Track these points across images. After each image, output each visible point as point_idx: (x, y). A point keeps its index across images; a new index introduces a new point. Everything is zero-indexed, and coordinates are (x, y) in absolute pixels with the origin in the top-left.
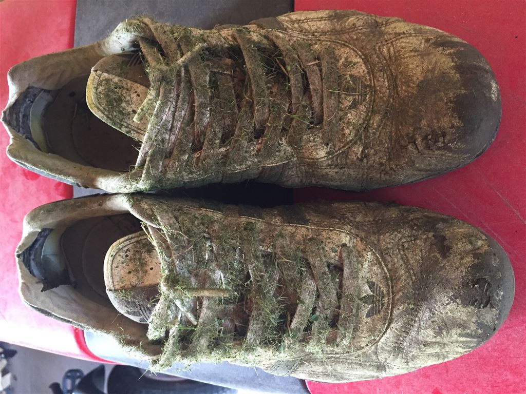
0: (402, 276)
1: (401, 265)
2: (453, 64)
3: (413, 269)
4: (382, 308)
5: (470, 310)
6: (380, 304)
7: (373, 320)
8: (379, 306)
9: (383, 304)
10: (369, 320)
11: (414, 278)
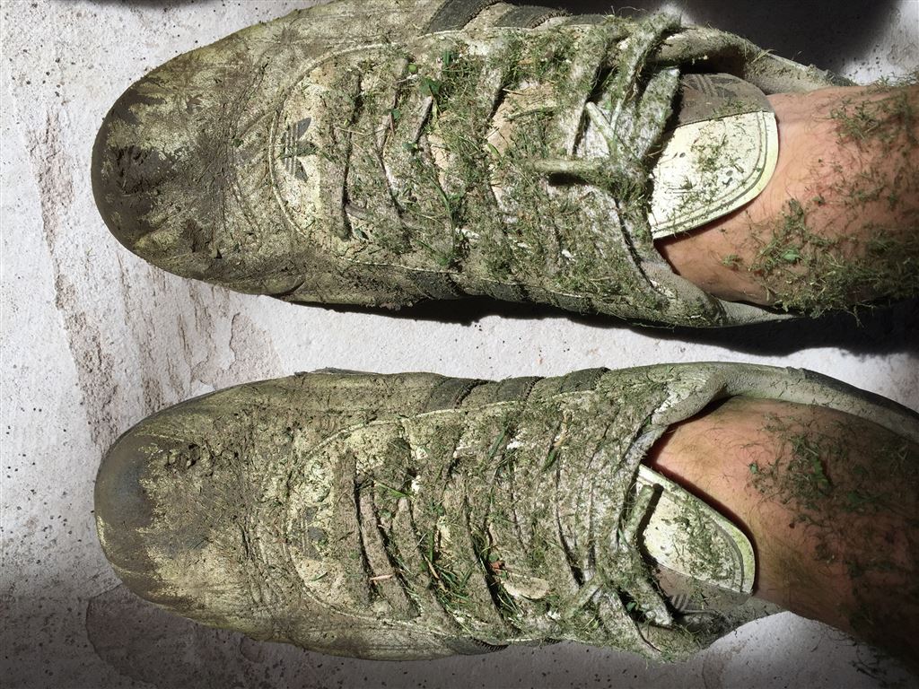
0: (254, 190)
1: (255, 207)
2: (160, 571)
3: (238, 201)
4: (285, 134)
5: (146, 144)
6: (287, 141)
7: (299, 114)
8: (289, 138)
9: (283, 141)
10: (306, 115)
11: (236, 188)
